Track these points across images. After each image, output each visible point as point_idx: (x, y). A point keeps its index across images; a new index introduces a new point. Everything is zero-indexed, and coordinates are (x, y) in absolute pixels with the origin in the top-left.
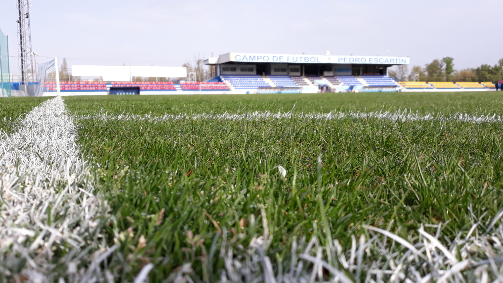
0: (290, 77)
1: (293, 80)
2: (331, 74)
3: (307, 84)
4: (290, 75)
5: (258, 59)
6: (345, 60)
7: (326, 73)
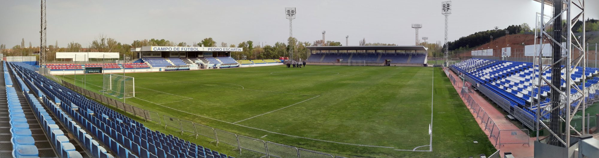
0: (181, 58)
1: (182, 61)
2: (202, 56)
3: (190, 63)
4: (180, 57)
5: (166, 49)
6: (211, 49)
7: (199, 56)
